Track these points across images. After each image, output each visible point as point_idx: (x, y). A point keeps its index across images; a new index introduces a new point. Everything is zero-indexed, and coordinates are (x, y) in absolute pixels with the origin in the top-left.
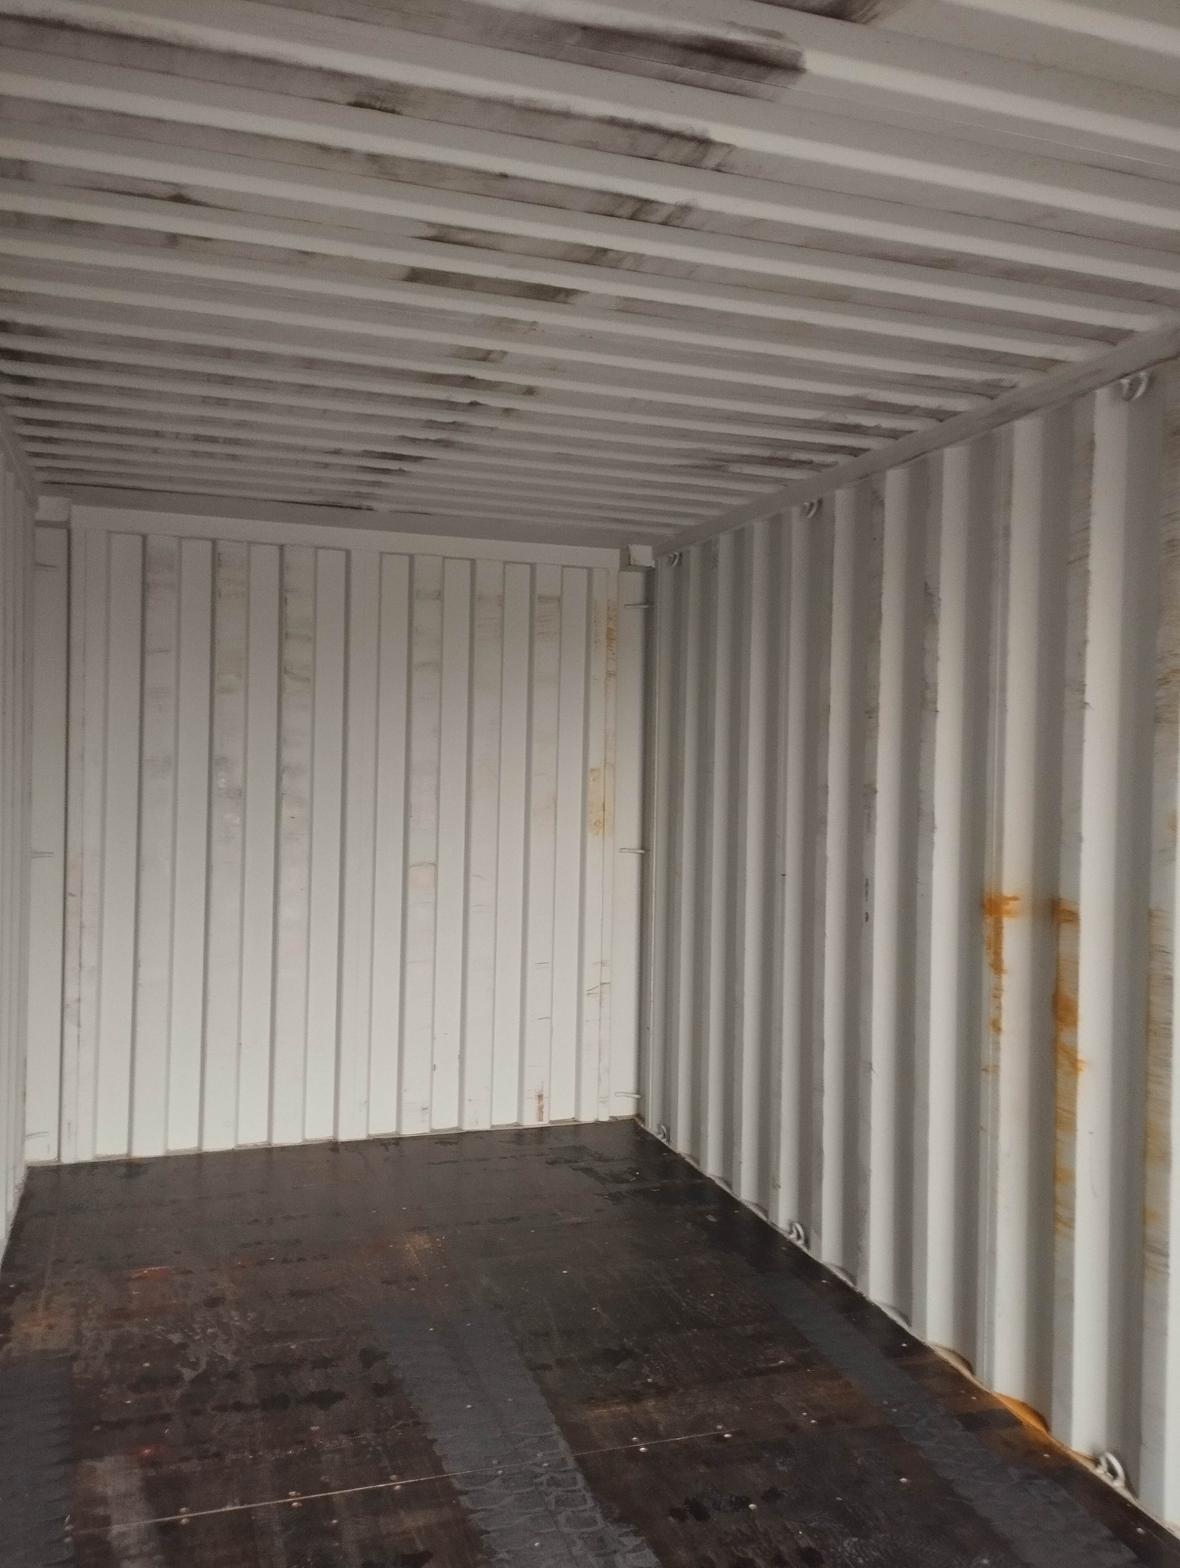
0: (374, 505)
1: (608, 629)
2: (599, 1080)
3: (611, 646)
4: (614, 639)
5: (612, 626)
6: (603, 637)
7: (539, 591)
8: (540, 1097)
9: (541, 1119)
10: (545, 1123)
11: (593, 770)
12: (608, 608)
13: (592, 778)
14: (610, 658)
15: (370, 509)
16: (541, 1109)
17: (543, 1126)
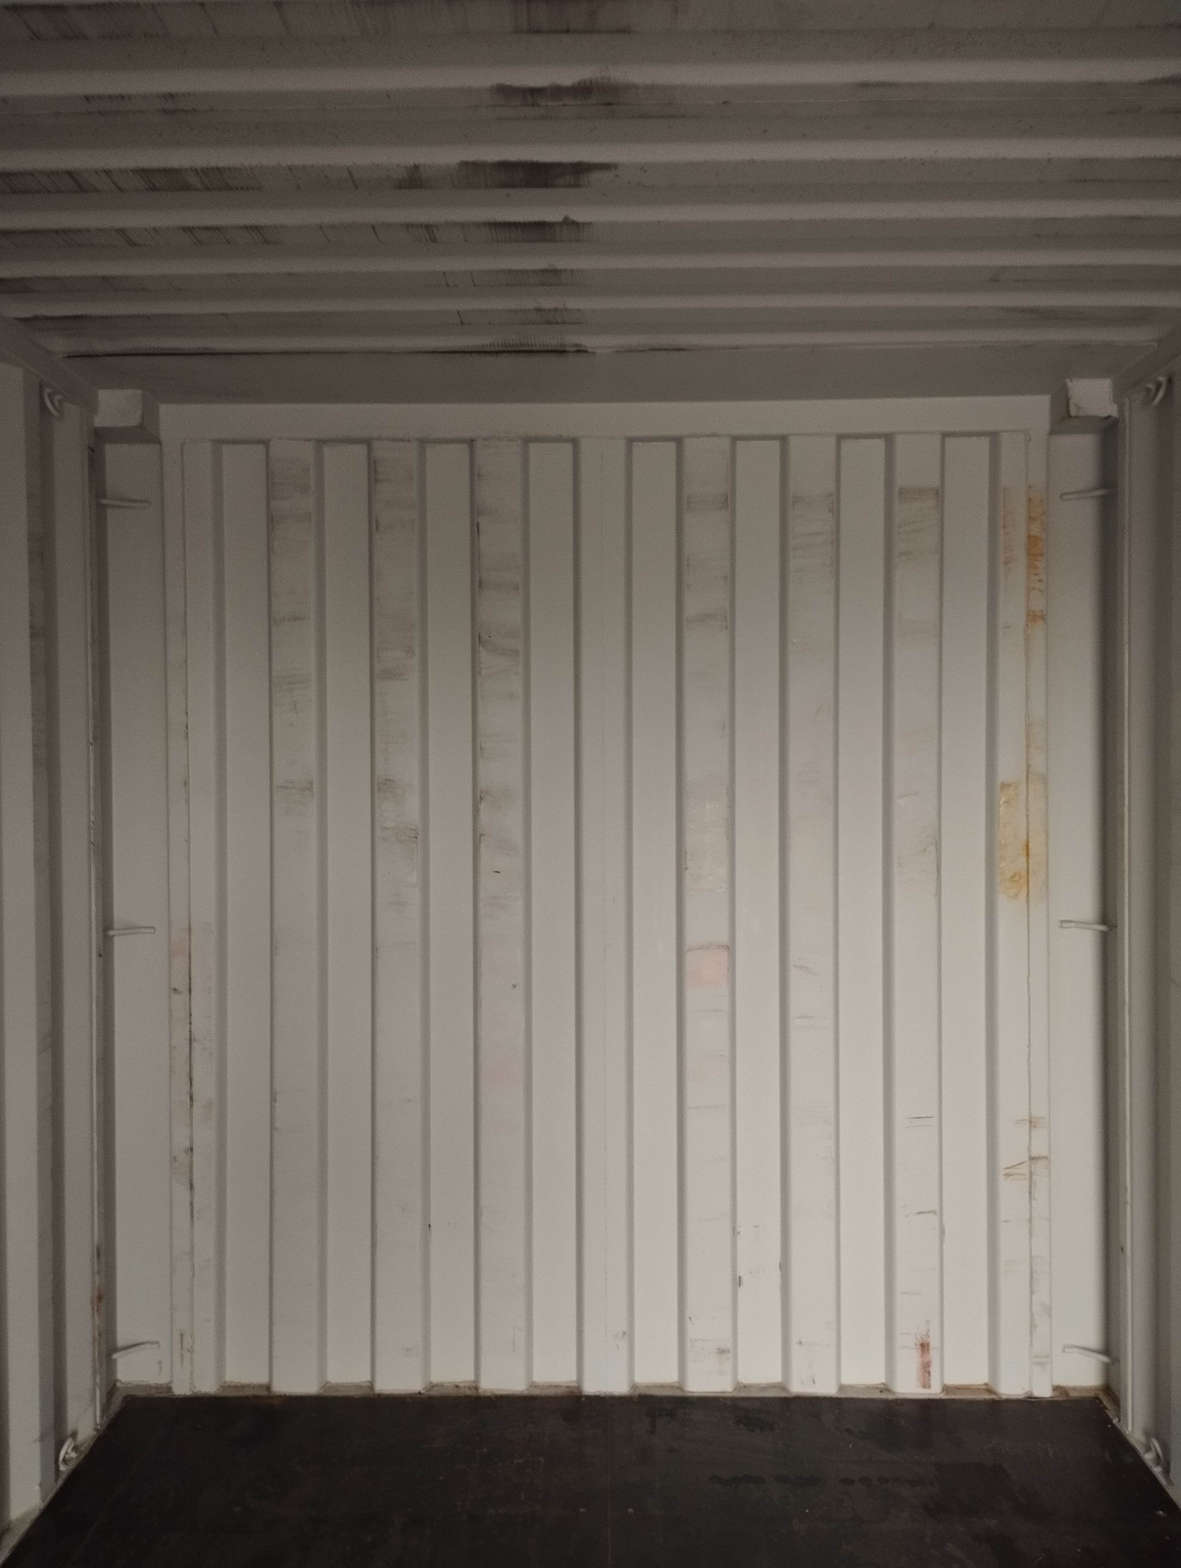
0: (588, 341)
1: (1029, 537)
2: (1033, 1326)
3: (1037, 568)
4: (1042, 555)
5: (1036, 530)
6: (1020, 553)
7: (900, 481)
8: (924, 1347)
9: (926, 1385)
10: (935, 1391)
11: (1004, 786)
12: (1030, 500)
13: (1003, 800)
14: (1034, 588)
15: (580, 351)
16: (926, 1368)
17: (931, 1397)
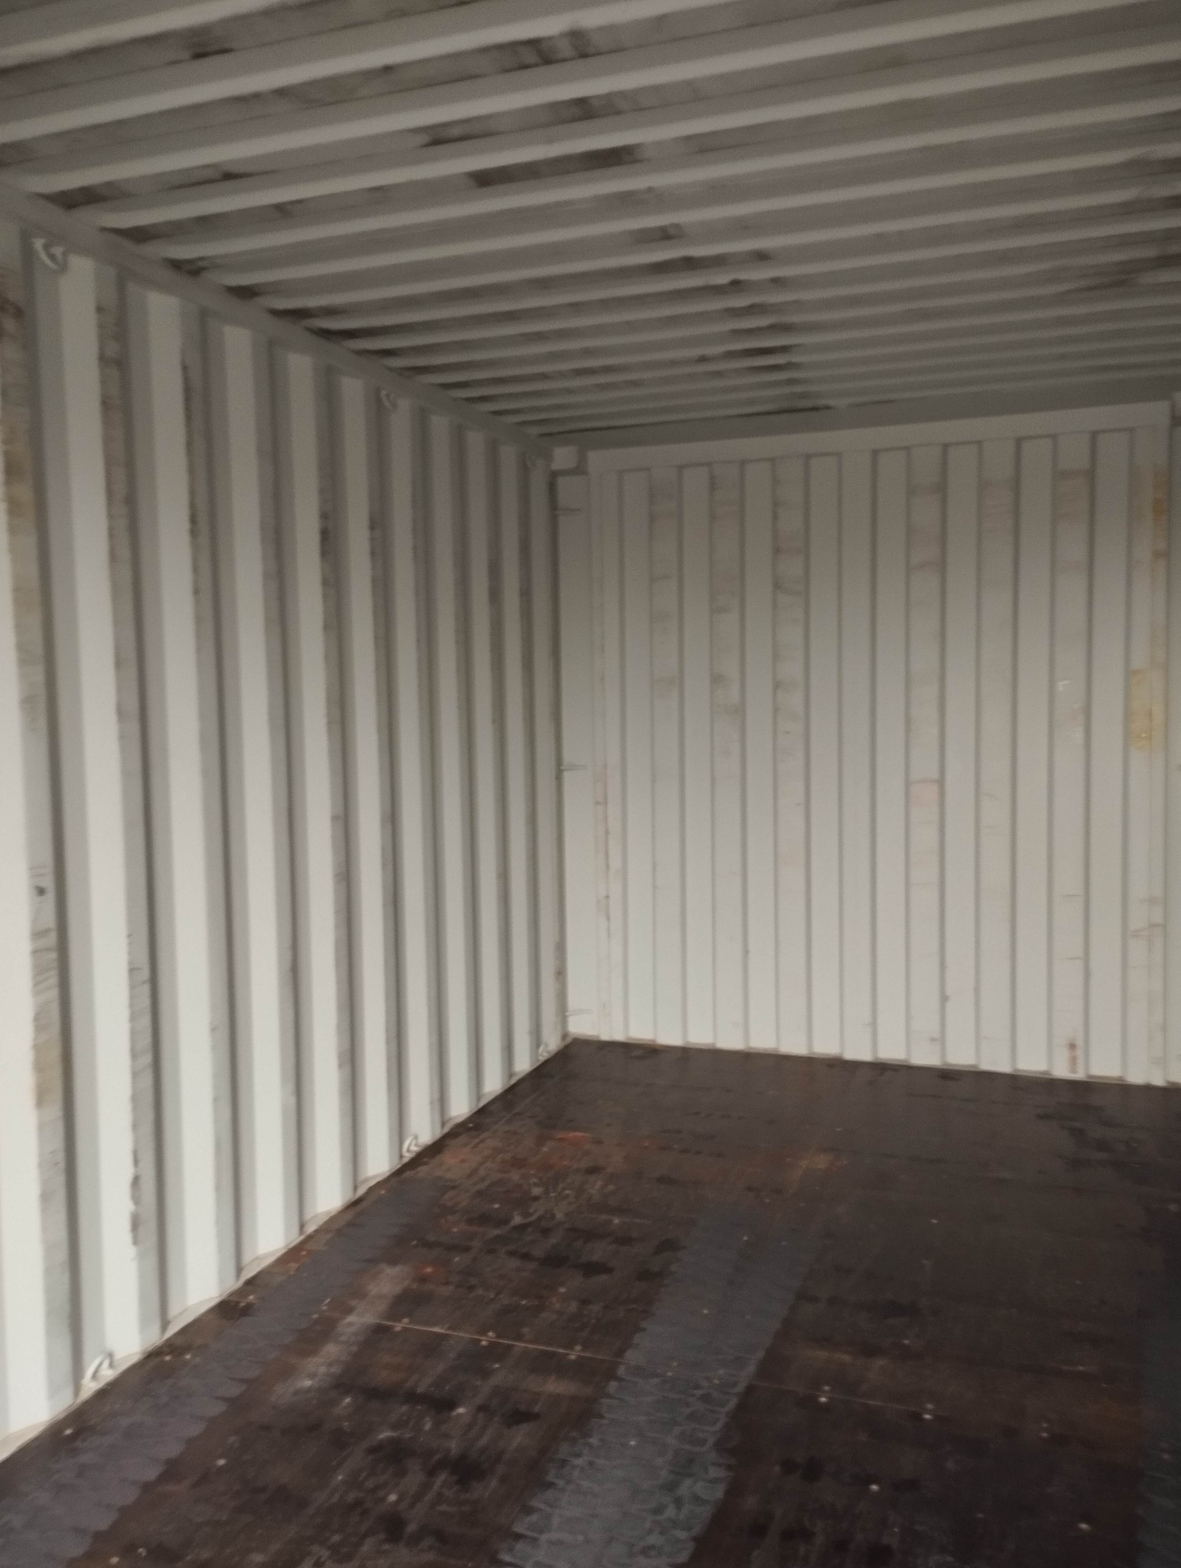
0: (831, 402)
1: (1155, 500)
2: (1151, 1040)
3: (1160, 520)
4: (1164, 511)
5: (1160, 495)
6: (1149, 511)
7: (1063, 465)
8: (1072, 1046)
9: (1074, 1071)
10: (1080, 1075)
11: (1136, 672)
12: (1156, 474)
13: (1135, 681)
14: (1159, 535)
15: (828, 408)
16: (1073, 1061)
17: (1077, 1079)
